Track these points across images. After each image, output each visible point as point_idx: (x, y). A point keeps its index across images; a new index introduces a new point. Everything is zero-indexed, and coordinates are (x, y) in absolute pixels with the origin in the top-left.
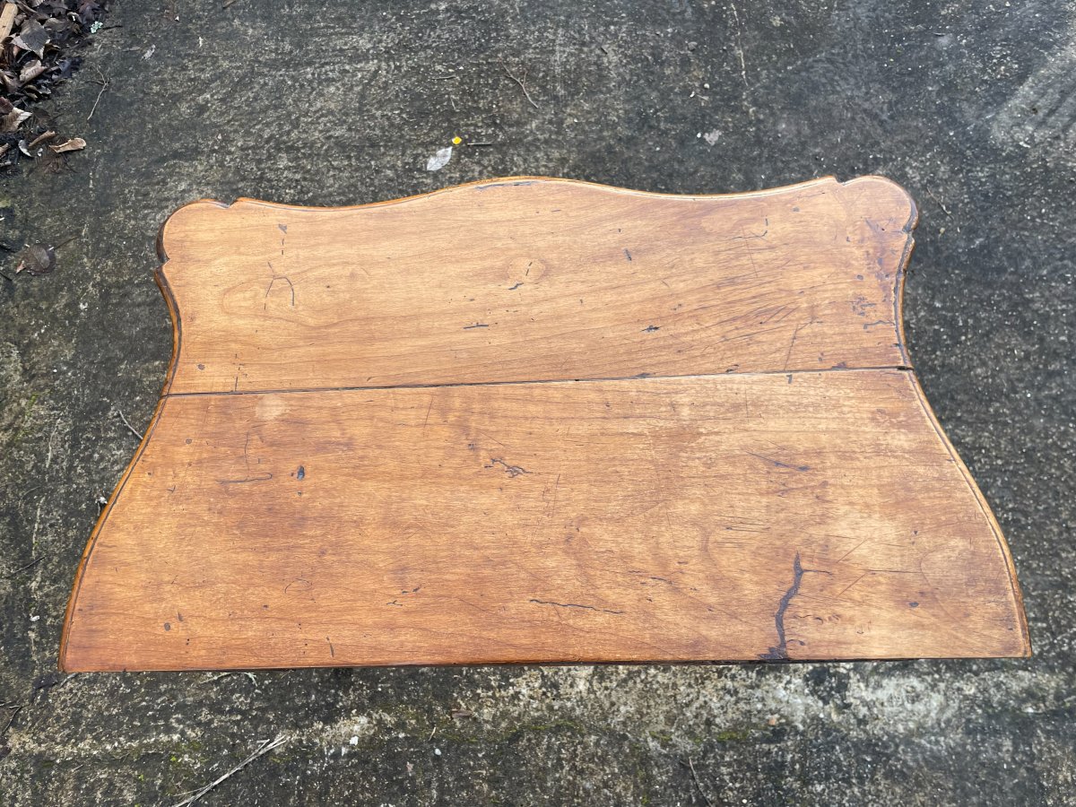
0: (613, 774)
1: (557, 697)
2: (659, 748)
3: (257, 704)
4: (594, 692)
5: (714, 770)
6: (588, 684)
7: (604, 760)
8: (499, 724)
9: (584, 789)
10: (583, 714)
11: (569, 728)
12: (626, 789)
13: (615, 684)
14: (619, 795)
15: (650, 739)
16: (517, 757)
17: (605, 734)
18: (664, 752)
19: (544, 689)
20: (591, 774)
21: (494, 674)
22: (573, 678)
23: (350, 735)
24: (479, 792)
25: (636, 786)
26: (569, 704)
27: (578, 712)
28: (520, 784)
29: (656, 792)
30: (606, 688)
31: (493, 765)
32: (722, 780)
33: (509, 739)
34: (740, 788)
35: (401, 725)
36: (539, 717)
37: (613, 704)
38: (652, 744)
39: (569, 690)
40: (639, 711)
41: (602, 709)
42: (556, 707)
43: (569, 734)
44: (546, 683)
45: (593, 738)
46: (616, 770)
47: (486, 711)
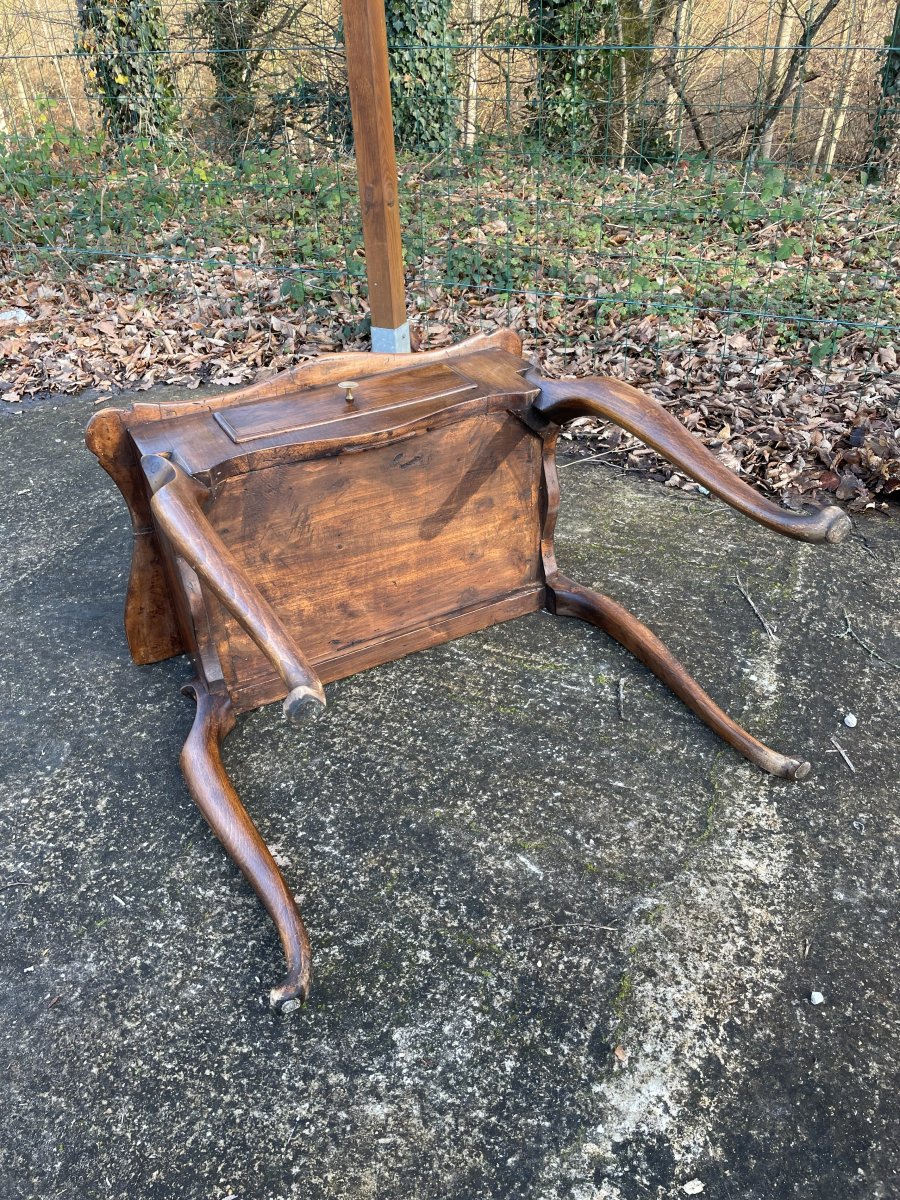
0: (633, 851)
1: (741, 836)
2: (641, 906)
3: (812, 634)
4: (734, 871)
5: (590, 950)
6: (747, 869)
7: (651, 848)
8: (729, 779)
9: (629, 820)
10: (712, 850)
11: (700, 833)
12: (611, 855)
13: (739, 896)
14: (608, 846)
15: (656, 902)
16: (686, 781)
17: (680, 862)
18: (635, 910)
19: (754, 827)
20: (642, 832)
21: (787, 793)
22: (761, 859)
23: (759, 677)
24: (665, 742)
25: (609, 866)
26: (728, 842)
27: (716, 847)
28: (659, 774)
29: (594, 881)
30: (735, 885)
31: (687, 761)
32: (575, 953)
33: (709, 781)
34: (557, 967)
35: (757, 710)
36: (723, 812)
37: (713, 883)
38: (649, 902)
39: (745, 849)
40: (693, 905)
41: (711, 871)
42: (729, 830)
43: (694, 830)
44: (761, 832)
45: (680, 849)
46: (635, 855)
47: (747, 773)
